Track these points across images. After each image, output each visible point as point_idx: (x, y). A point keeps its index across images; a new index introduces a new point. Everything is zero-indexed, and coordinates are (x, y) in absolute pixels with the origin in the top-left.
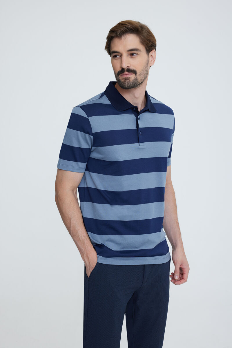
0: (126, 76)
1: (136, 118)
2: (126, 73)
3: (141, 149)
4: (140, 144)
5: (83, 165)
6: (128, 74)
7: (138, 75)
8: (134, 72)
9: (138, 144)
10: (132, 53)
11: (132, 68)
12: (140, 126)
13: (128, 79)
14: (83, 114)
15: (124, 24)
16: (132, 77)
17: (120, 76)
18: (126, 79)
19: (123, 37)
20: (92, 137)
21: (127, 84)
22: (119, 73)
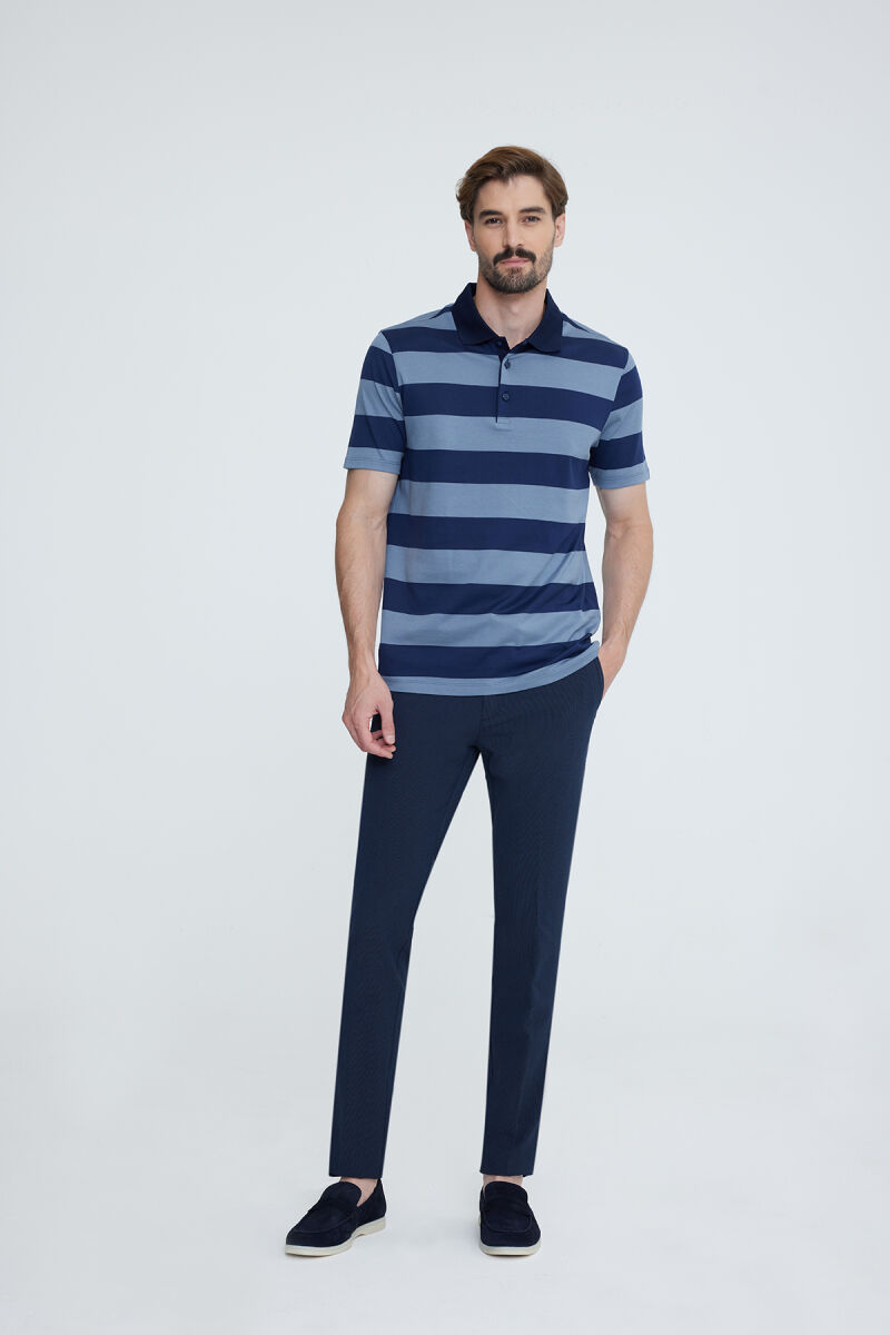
0: (514, 265)
1: (497, 363)
2: (515, 257)
3: (500, 430)
4: (500, 419)
5: (393, 457)
6: (518, 261)
7: (537, 263)
8: (531, 257)
9: (493, 419)
10: (529, 216)
11: (527, 248)
12: (503, 382)
13: (519, 270)
14: (386, 347)
15: (512, 153)
16: (526, 267)
17: (498, 265)
18: (513, 271)
19: (510, 182)
20: (398, 395)
21: (514, 282)
22: (498, 259)
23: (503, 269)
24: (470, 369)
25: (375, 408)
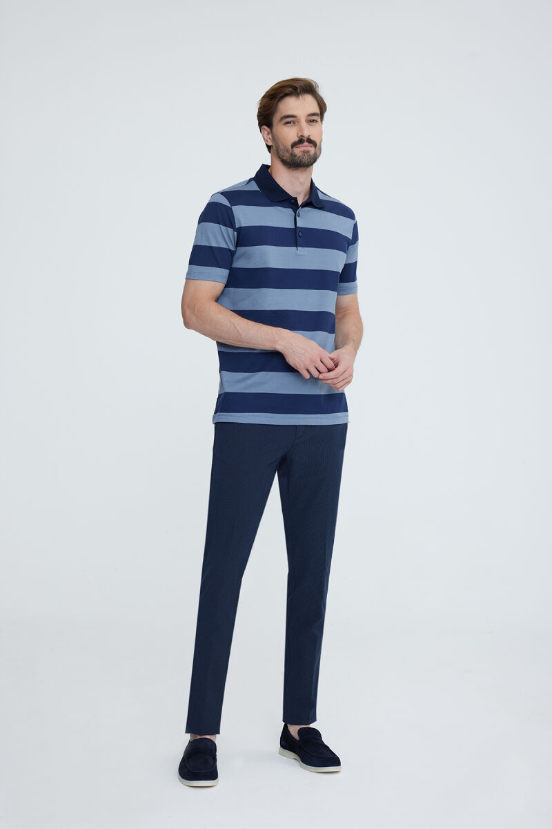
0: (304, 149)
1: (293, 213)
2: (306, 144)
3: (300, 255)
4: (299, 248)
5: (225, 273)
6: (306, 146)
7: (316, 146)
8: (314, 144)
9: (295, 248)
10: (311, 119)
11: (312, 138)
12: (298, 225)
13: (308, 152)
14: (225, 202)
16: (312, 150)
17: (294, 149)
18: (304, 152)
20: (235, 233)
21: (306, 159)
22: (294, 145)
23: (298, 151)
24: (277, 217)
25: (217, 242)
